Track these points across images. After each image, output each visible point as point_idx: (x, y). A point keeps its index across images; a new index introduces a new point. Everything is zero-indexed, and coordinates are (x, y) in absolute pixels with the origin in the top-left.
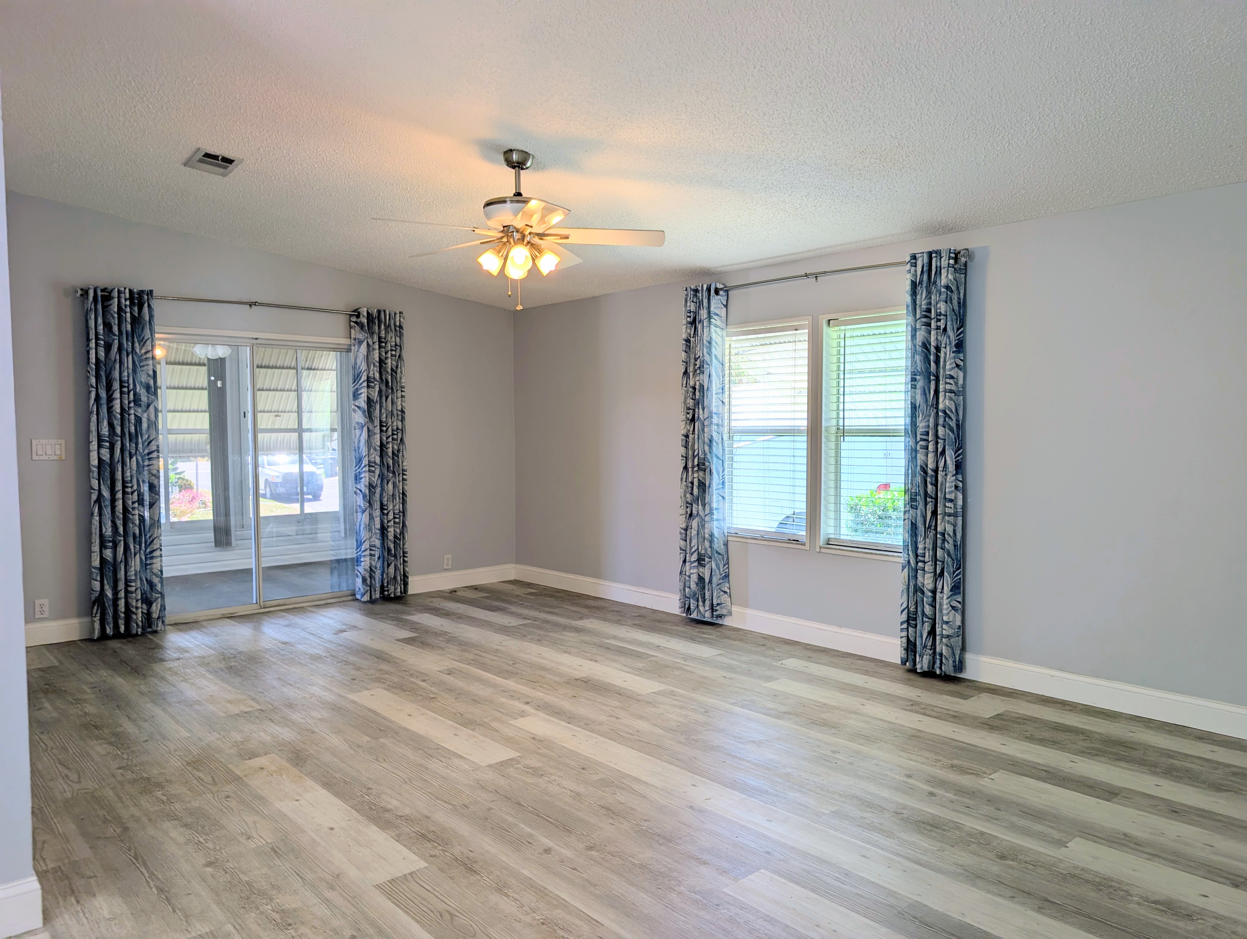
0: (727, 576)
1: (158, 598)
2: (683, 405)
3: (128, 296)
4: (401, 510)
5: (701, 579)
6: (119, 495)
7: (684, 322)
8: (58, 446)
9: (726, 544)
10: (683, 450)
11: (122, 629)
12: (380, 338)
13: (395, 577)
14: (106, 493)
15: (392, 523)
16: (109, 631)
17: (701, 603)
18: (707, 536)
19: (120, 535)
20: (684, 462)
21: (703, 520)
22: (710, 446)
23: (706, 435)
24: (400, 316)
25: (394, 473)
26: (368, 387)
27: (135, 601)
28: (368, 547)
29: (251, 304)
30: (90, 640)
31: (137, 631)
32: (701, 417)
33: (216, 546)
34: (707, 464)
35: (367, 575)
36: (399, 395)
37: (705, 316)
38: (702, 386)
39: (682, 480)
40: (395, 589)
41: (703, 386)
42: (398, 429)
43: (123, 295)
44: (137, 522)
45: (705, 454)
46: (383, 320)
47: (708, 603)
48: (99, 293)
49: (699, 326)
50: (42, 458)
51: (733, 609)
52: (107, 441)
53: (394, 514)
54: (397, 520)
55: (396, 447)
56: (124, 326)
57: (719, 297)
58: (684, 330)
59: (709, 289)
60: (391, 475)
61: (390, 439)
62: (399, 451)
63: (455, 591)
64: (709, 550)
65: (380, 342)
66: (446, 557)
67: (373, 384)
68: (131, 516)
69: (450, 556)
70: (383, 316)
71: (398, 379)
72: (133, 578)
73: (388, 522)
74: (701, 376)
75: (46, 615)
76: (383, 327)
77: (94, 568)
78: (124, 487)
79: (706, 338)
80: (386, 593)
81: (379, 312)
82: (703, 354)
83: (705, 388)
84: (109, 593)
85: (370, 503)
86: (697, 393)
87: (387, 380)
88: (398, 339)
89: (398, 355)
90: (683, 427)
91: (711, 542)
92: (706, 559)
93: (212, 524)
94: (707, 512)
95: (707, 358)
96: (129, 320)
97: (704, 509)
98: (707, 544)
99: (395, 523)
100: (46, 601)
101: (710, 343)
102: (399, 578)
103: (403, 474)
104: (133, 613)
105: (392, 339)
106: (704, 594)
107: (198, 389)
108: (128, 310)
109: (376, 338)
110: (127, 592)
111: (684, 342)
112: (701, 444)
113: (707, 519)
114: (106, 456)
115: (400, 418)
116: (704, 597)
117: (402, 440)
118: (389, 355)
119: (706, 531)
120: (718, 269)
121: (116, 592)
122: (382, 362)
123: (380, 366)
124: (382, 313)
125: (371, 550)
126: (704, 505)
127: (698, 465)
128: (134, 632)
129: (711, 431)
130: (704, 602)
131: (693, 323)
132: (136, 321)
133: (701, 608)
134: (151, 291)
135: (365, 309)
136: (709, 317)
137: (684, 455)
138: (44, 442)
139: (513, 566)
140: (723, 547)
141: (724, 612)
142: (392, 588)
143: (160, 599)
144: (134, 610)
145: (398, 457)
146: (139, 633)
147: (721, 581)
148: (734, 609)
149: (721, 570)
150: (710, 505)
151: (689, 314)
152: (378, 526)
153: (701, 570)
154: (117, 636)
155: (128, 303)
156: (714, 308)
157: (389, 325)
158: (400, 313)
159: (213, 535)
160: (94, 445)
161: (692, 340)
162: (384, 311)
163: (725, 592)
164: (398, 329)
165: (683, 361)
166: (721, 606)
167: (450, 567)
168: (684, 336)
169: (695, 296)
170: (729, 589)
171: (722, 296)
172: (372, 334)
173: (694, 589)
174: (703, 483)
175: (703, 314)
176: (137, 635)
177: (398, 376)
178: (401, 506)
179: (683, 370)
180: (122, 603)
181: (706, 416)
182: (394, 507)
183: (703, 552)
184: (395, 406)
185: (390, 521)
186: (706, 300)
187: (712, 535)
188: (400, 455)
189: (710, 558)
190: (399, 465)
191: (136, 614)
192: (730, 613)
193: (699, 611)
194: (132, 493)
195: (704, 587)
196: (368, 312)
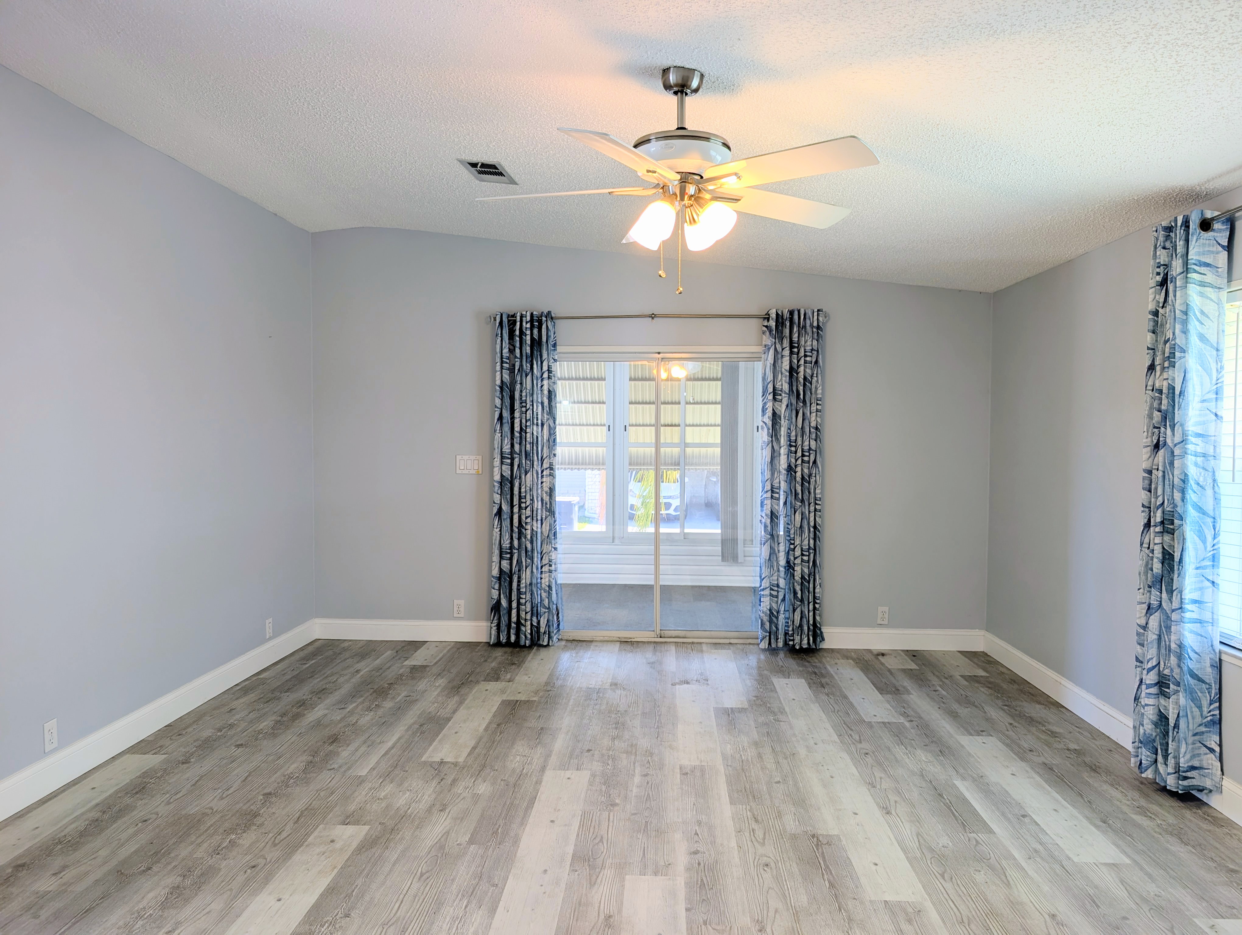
0: (1218, 723)
1: (545, 612)
2: (1146, 421)
3: (528, 318)
4: (812, 545)
5: (1163, 718)
6: (516, 509)
7: (1152, 283)
8: (476, 462)
9: (1219, 666)
10: (1144, 496)
11: (513, 638)
12: (791, 342)
13: (801, 626)
14: (505, 508)
15: (798, 561)
16: (503, 639)
17: (1160, 758)
18: (1173, 646)
19: (515, 549)
20: (1146, 515)
21: (1168, 618)
22: (1183, 491)
23: (1176, 472)
24: (818, 315)
25: (802, 501)
26: (774, 399)
27: (524, 613)
28: (768, 585)
29: (653, 316)
30: (489, 643)
31: (525, 643)
32: (1169, 441)
33: (723, 561)
34: (1176, 522)
35: (766, 619)
36: (814, 408)
37: (1179, 270)
38: (1172, 388)
39: (1141, 545)
40: (801, 640)
41: (1174, 388)
42: (810, 449)
43: (524, 319)
44: (529, 537)
45: (1175, 506)
46: (797, 321)
47: (1171, 761)
48: (505, 319)
49: (1171, 287)
50: (464, 472)
51: (1224, 783)
52: (508, 458)
53: (802, 550)
54: (806, 558)
55: (806, 471)
56: (523, 348)
57: (1210, 234)
58: (1151, 297)
59: (1186, 224)
60: (799, 504)
61: (799, 462)
62: (810, 476)
63: (883, 655)
64: (1177, 670)
65: (792, 347)
66: (881, 609)
67: (780, 397)
68: (524, 530)
69: (886, 609)
70: (796, 317)
71: (813, 390)
72: (524, 590)
73: (795, 558)
74: (1170, 372)
75: (462, 615)
76: (795, 329)
77: (493, 577)
78: (520, 503)
79: (1179, 306)
80: (791, 643)
81: (791, 313)
82: (1174, 334)
83: (1177, 392)
84: (504, 603)
85: (772, 535)
86: (1165, 401)
87: (798, 392)
88: (815, 343)
89: (814, 360)
90: (1145, 457)
91: (1180, 657)
92: (1172, 686)
93: (720, 537)
94: (1175, 605)
95: (1180, 340)
96: (529, 342)
97: (1170, 600)
98: (1173, 660)
99: (802, 561)
100: (462, 602)
101: (1186, 313)
102: (806, 628)
103: (816, 504)
104: (523, 625)
105: (808, 343)
106: (1167, 743)
107: (712, 403)
108: (528, 332)
109: (786, 343)
110: (519, 604)
111: (1151, 317)
112: (1168, 489)
113: (1174, 616)
114: (507, 473)
115: (814, 436)
116: (1167, 750)
117: (815, 462)
118: (802, 362)
119: (1173, 637)
120: (1211, 186)
121: (510, 602)
122: (793, 371)
123: (791, 376)
124: (796, 313)
125: (771, 589)
126: (1170, 592)
127: (1162, 523)
128: (522, 643)
129: (1184, 466)
130: (1166, 757)
131: (1164, 283)
132: (536, 344)
133: (1161, 768)
134: (549, 312)
135: (774, 311)
136: (1186, 270)
137: (1146, 504)
138: (465, 457)
139: (983, 632)
140: (1209, 670)
141: (1208, 784)
142: (797, 639)
143: (546, 614)
144: (523, 622)
145: (809, 483)
146: (527, 645)
147: (1203, 729)
148: (1227, 783)
149: (1205, 710)
150: (1181, 592)
151: (1158, 270)
152: (782, 562)
153: (1162, 701)
154: (508, 644)
155: (528, 325)
156: (1199, 254)
157: (805, 327)
158: (818, 310)
159: (720, 548)
160: (497, 462)
161: (1161, 311)
162: (799, 311)
163: (1212, 750)
164: (815, 330)
165: (1148, 348)
166: (1202, 772)
167: (886, 622)
168: (1151, 307)
169: (1168, 237)
170: (1220, 745)
171: (1220, 231)
172: (781, 340)
173: (1148, 731)
174: (1170, 554)
175: (1177, 266)
176: (525, 646)
177: (813, 386)
178: (812, 542)
179: (1148, 363)
180: (514, 613)
181: (1177, 439)
182: (802, 541)
183: (1166, 672)
184: (807, 422)
185: (797, 558)
186: (1182, 243)
187: (1180, 646)
188: (812, 480)
189: (1178, 684)
190: (809, 493)
191: (525, 626)
192: (1220, 790)
193: (1156, 771)
194: (526, 508)
195: (1168, 733)
196: (777, 314)
